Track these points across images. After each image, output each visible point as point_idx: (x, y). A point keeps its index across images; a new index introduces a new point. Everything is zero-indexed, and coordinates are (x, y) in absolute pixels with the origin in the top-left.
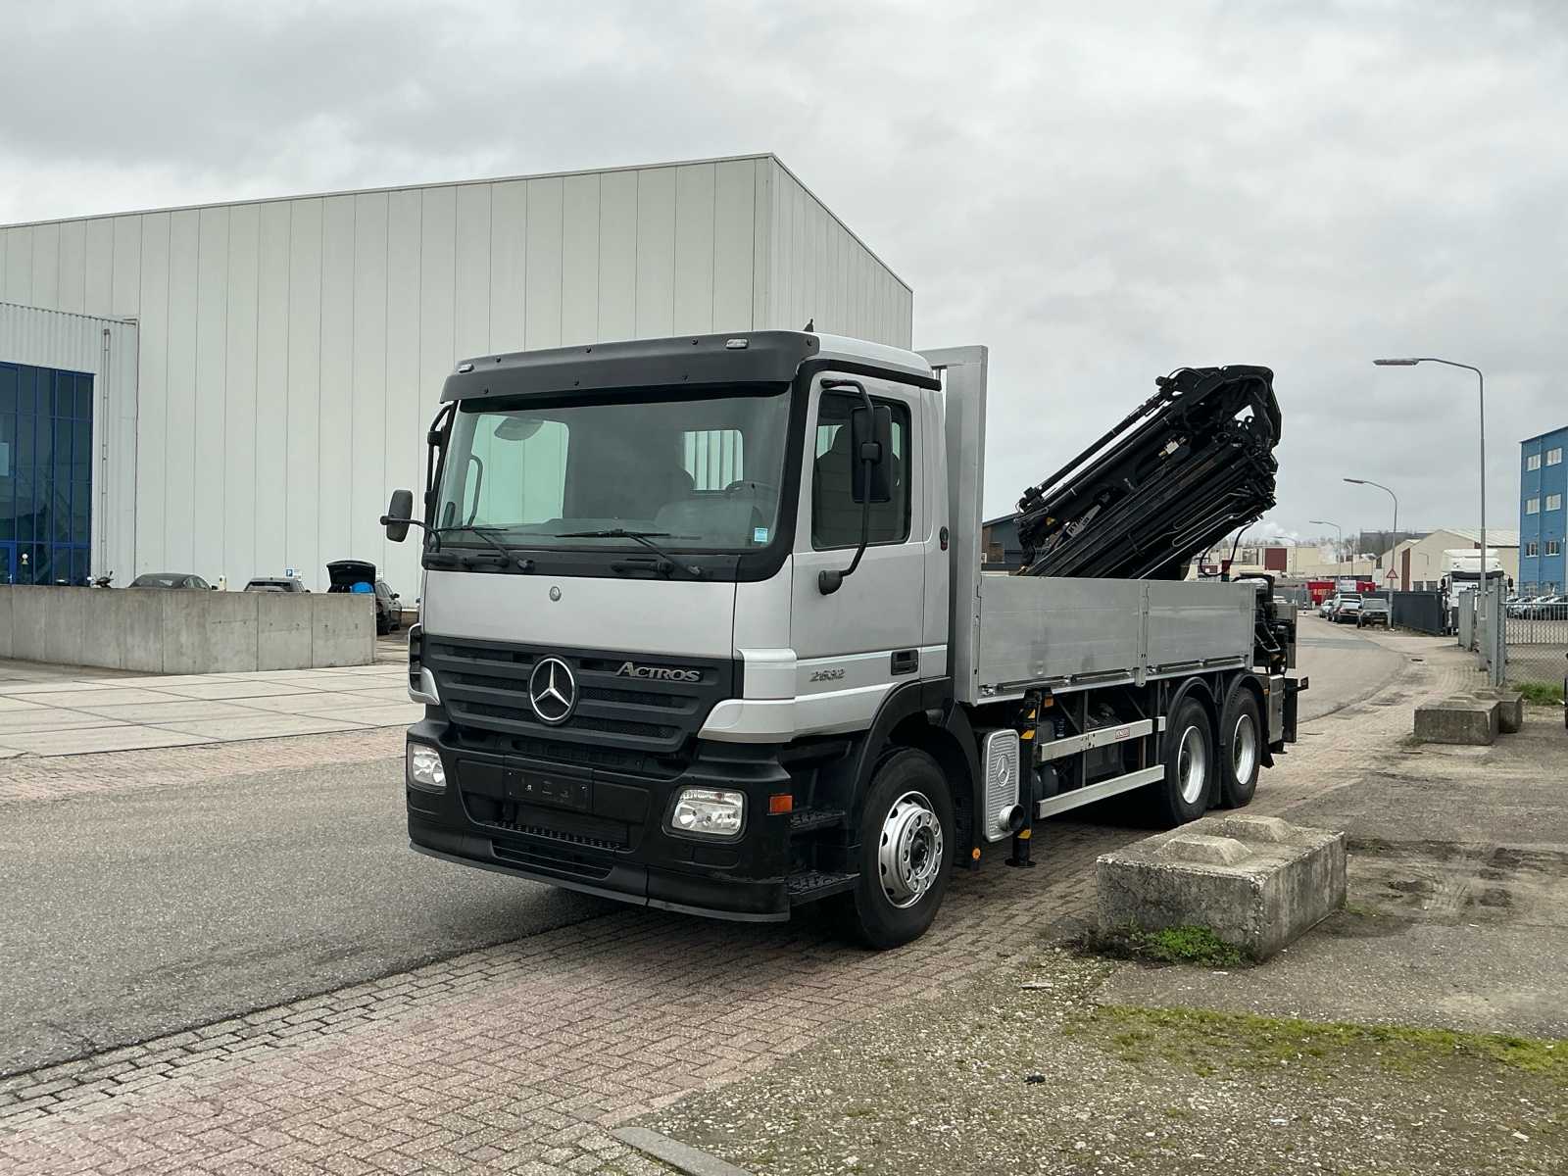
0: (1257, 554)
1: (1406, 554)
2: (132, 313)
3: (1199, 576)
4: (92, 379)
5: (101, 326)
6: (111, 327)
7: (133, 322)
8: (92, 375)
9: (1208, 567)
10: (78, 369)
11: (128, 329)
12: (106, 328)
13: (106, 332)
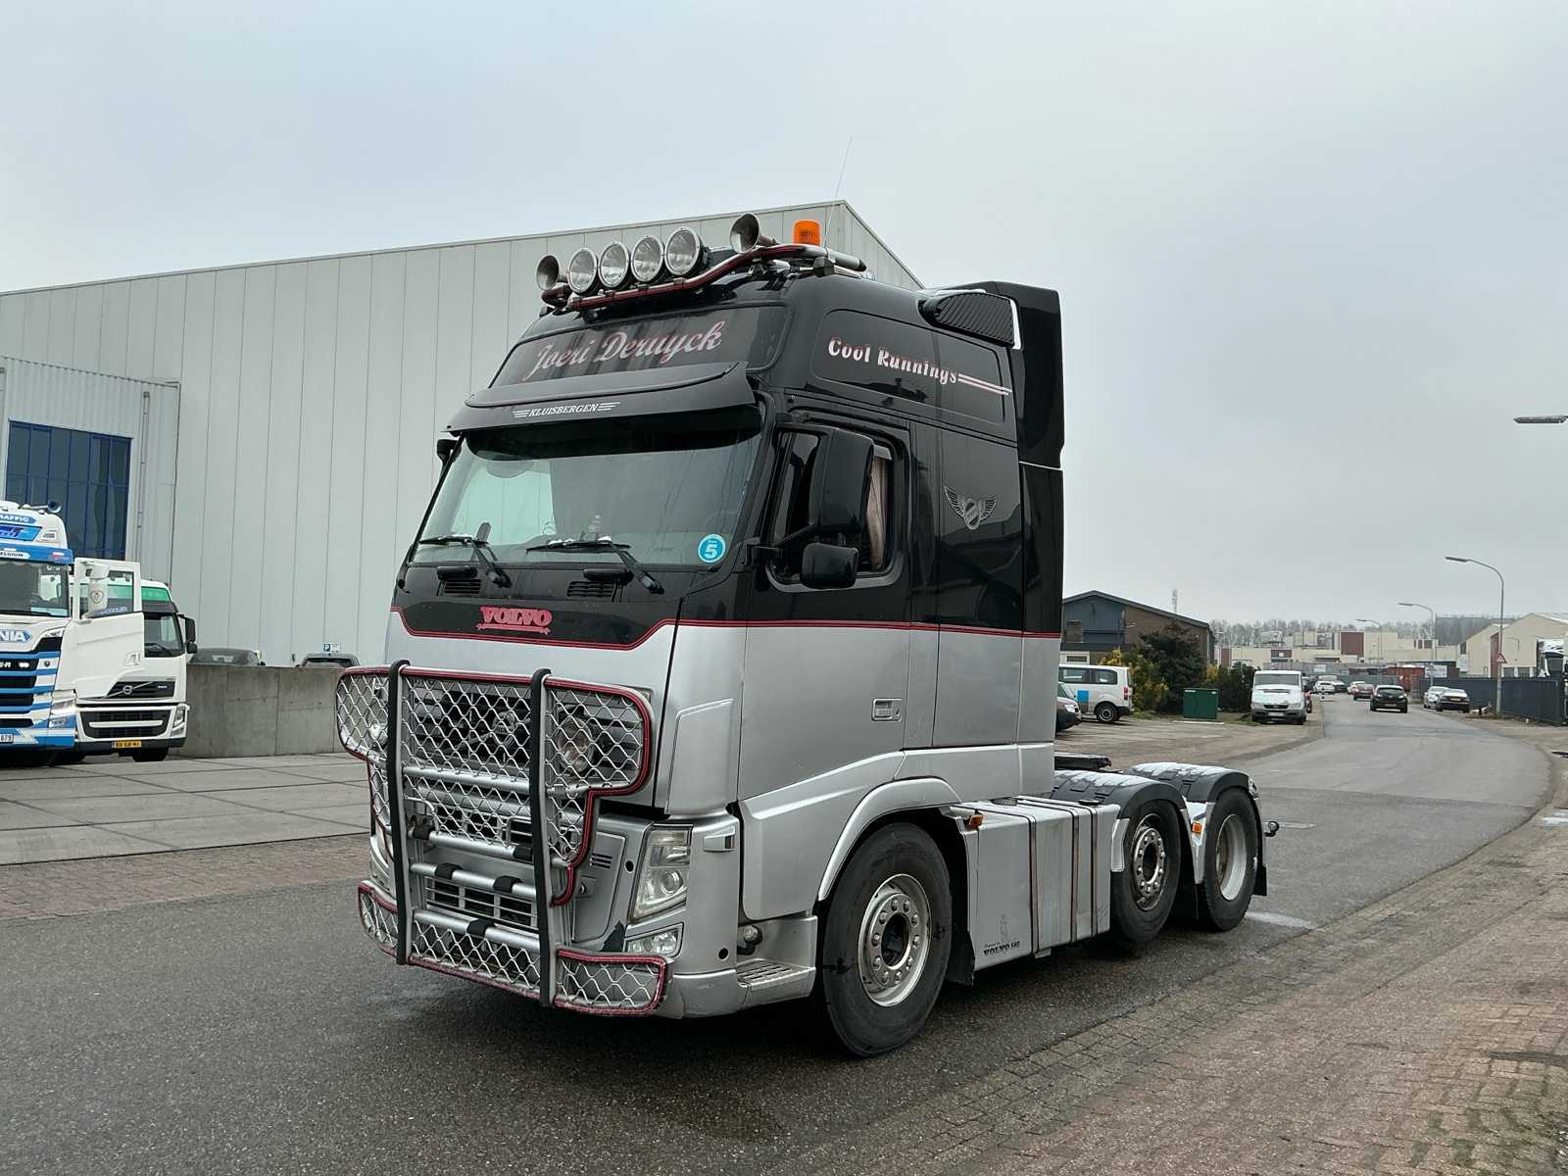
0: (1333, 638)
1: (1496, 638)
2: (175, 375)
3: (1273, 661)
4: (129, 444)
5: (139, 389)
6: (152, 390)
7: (176, 385)
8: (130, 439)
9: (1281, 651)
10: (114, 433)
11: (169, 392)
12: (147, 390)
13: (146, 395)
